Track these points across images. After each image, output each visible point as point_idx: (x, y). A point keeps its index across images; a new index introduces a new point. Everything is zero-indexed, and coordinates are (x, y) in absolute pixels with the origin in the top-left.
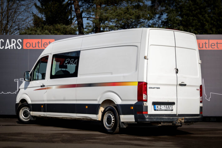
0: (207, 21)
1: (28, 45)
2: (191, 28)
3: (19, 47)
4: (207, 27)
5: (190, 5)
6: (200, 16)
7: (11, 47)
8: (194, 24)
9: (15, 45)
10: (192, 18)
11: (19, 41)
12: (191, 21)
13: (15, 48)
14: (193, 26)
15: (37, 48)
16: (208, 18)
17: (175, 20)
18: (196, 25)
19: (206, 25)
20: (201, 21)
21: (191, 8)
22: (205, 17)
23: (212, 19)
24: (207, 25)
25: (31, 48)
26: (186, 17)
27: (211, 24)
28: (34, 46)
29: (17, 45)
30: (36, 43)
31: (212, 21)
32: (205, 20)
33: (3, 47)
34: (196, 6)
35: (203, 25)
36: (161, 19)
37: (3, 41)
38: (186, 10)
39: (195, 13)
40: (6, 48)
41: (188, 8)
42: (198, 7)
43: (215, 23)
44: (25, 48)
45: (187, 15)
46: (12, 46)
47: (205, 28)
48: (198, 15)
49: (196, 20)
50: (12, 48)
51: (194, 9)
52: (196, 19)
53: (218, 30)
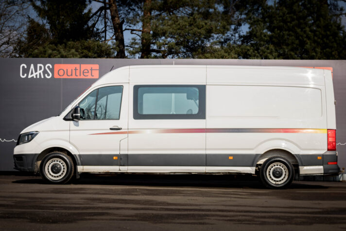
0: (309, 38)
1: (61, 72)
2: (284, 47)
3: (49, 75)
4: (308, 46)
5: (284, 14)
6: (299, 30)
7: (36, 75)
8: (290, 42)
9: (43, 72)
10: (287, 32)
11: (48, 67)
12: (286, 37)
13: (42, 77)
14: (287, 45)
15: (74, 77)
16: (310, 33)
17: (263, 36)
18: (293, 43)
19: (307, 44)
20: (300, 37)
21: (285, 18)
22: (305, 32)
23: (315, 35)
24: (309, 43)
25: (65, 77)
26: (279, 31)
27: (315, 42)
28: (69, 73)
29: (45, 72)
30: (72, 70)
31: (316, 38)
32: (305, 36)
33: (26, 75)
34: (292, 15)
35: (302, 44)
36: (237, 32)
37: (26, 67)
38: (278, 22)
39: (292, 25)
40: (30, 76)
41: (281, 18)
42: (295, 17)
43: (319, 40)
44: (56, 76)
45: (280, 28)
46: (38, 73)
47: (305, 47)
48: (296, 28)
49: (292, 36)
50: (38, 77)
51: (289, 20)
52: (293, 34)
53: (325, 51)
